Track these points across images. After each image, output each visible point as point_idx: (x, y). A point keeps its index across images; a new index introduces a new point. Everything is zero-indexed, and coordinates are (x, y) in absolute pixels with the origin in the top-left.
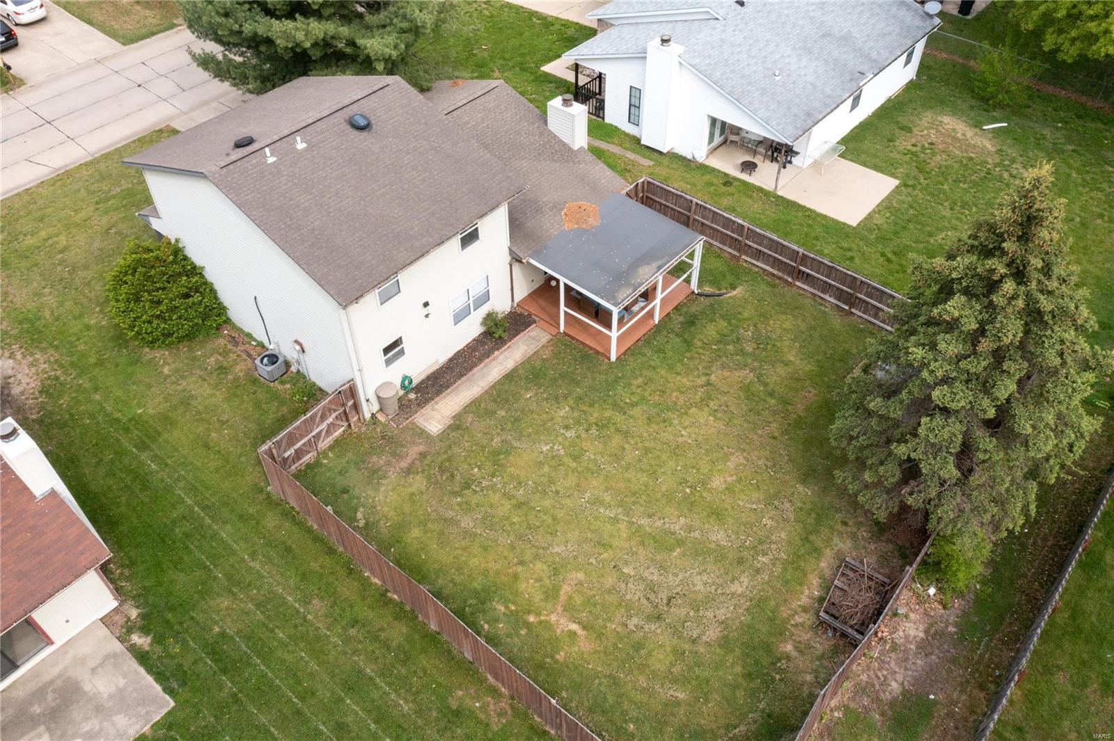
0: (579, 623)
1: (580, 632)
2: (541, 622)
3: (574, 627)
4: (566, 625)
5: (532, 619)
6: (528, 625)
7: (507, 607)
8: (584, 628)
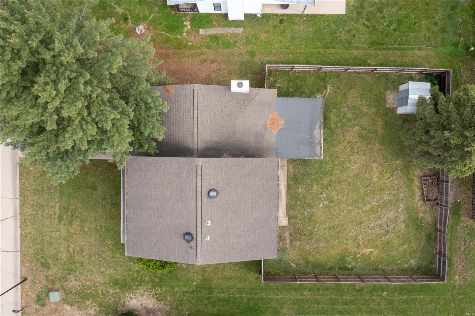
0: (370, 248)
1: (372, 250)
2: (361, 255)
3: (370, 250)
4: (368, 251)
5: (358, 256)
6: (359, 258)
7: (351, 258)
8: (372, 248)
